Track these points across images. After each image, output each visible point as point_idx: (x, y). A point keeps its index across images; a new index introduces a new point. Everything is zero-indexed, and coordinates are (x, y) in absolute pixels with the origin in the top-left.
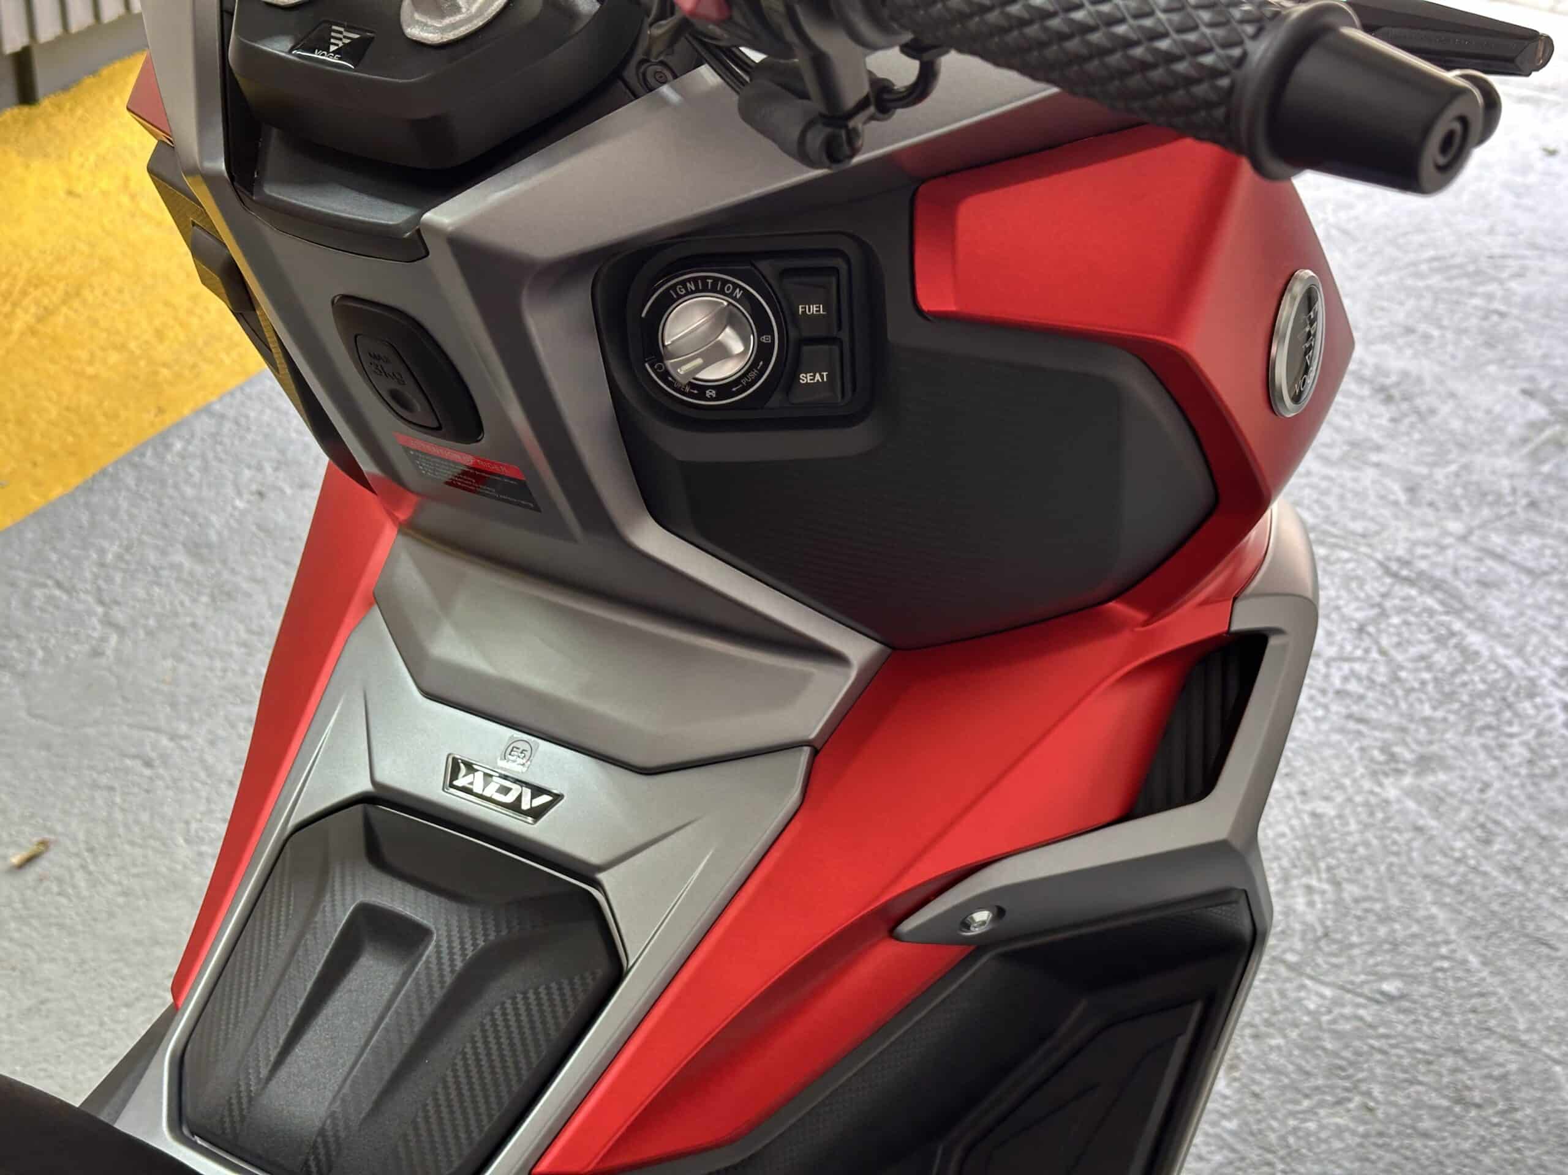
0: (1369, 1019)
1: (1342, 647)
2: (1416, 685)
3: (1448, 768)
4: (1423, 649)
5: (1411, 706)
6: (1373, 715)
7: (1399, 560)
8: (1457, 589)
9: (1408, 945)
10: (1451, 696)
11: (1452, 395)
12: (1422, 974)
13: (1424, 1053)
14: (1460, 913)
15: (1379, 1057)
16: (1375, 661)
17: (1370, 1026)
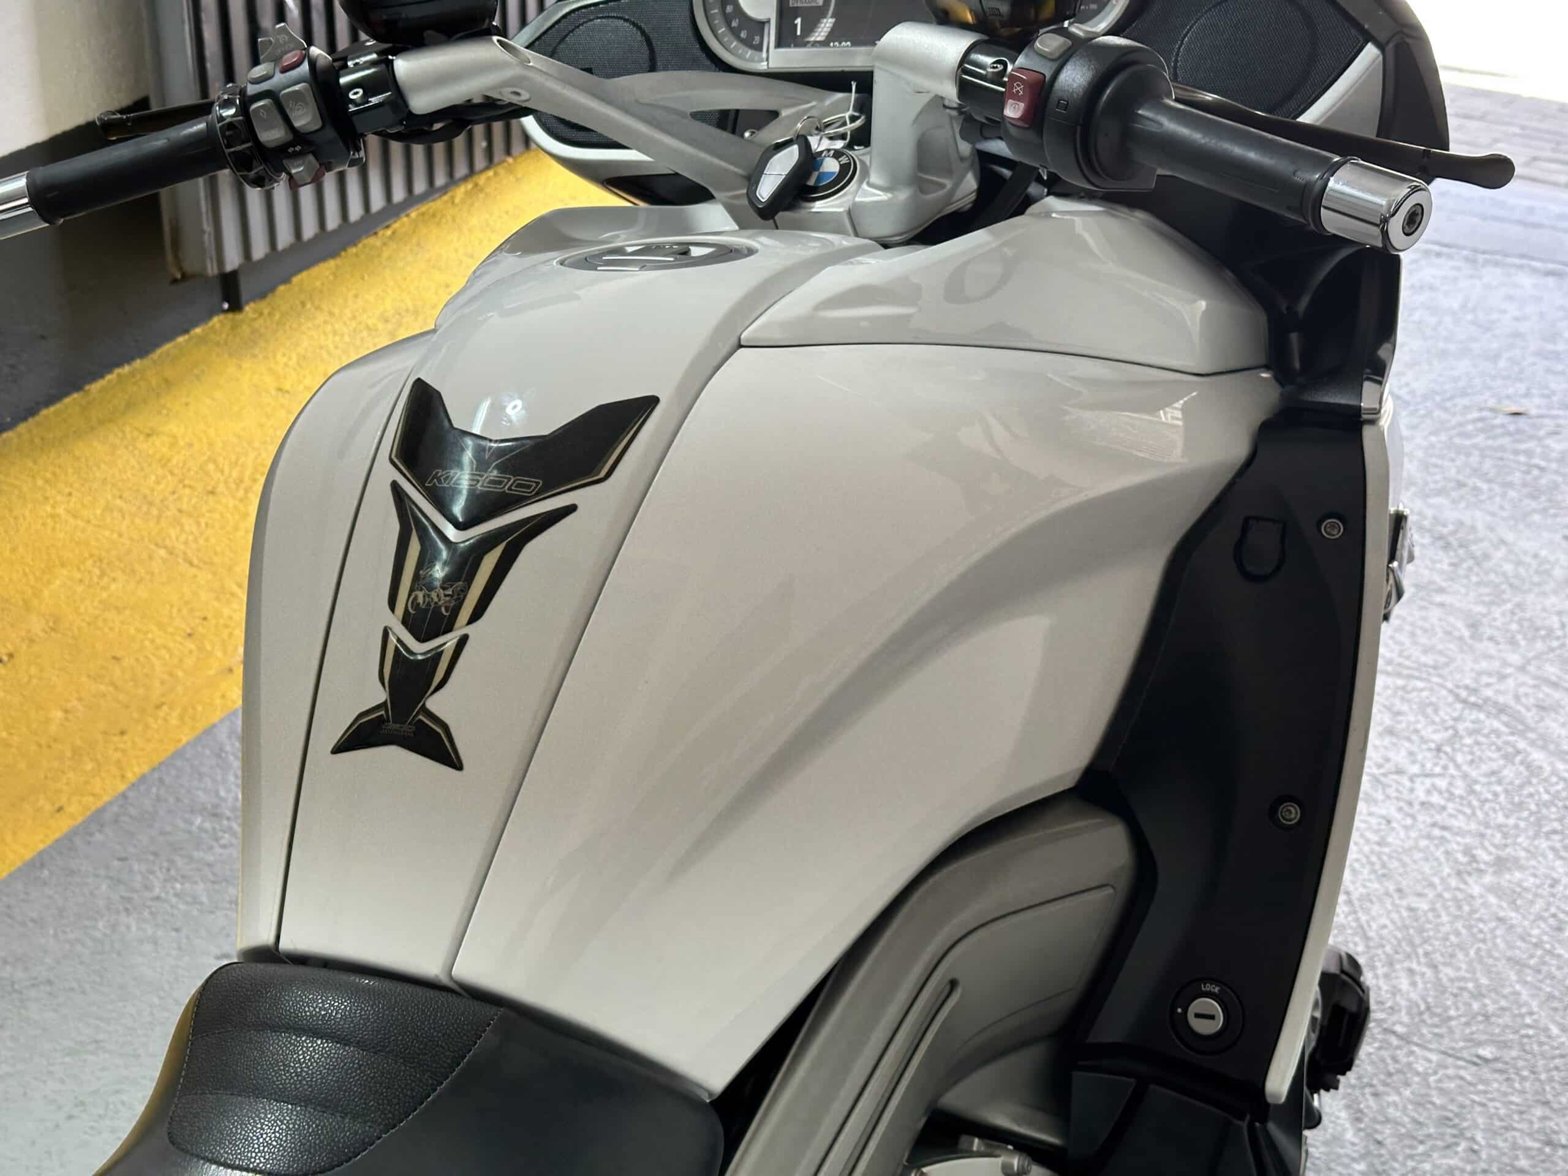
0: (1469, 1078)
1: (1423, 766)
2: (1490, 796)
3: (1522, 868)
4: (1494, 766)
5: (1487, 814)
6: (1455, 823)
7: (1467, 687)
8: (1519, 712)
9: (1499, 1016)
10: (1520, 806)
11: (1503, 542)
12: (1511, 1041)
13: (1517, 1105)
14: (1540, 989)
15: (1478, 1109)
16: (1452, 776)
17: (1470, 1084)
